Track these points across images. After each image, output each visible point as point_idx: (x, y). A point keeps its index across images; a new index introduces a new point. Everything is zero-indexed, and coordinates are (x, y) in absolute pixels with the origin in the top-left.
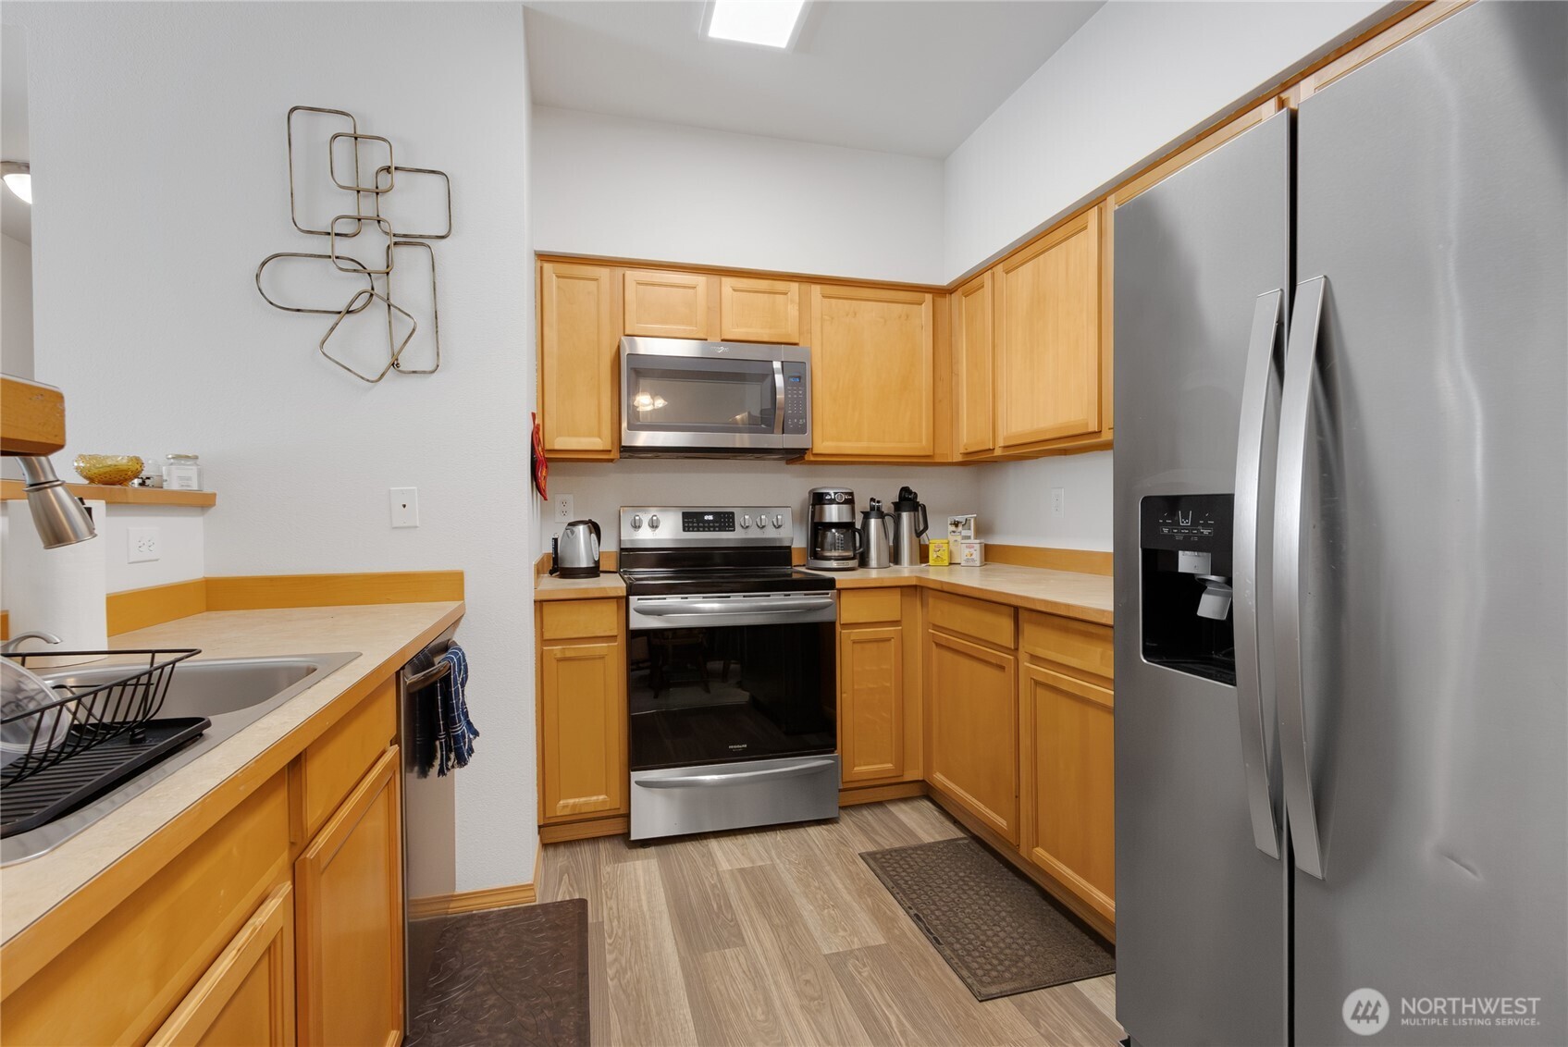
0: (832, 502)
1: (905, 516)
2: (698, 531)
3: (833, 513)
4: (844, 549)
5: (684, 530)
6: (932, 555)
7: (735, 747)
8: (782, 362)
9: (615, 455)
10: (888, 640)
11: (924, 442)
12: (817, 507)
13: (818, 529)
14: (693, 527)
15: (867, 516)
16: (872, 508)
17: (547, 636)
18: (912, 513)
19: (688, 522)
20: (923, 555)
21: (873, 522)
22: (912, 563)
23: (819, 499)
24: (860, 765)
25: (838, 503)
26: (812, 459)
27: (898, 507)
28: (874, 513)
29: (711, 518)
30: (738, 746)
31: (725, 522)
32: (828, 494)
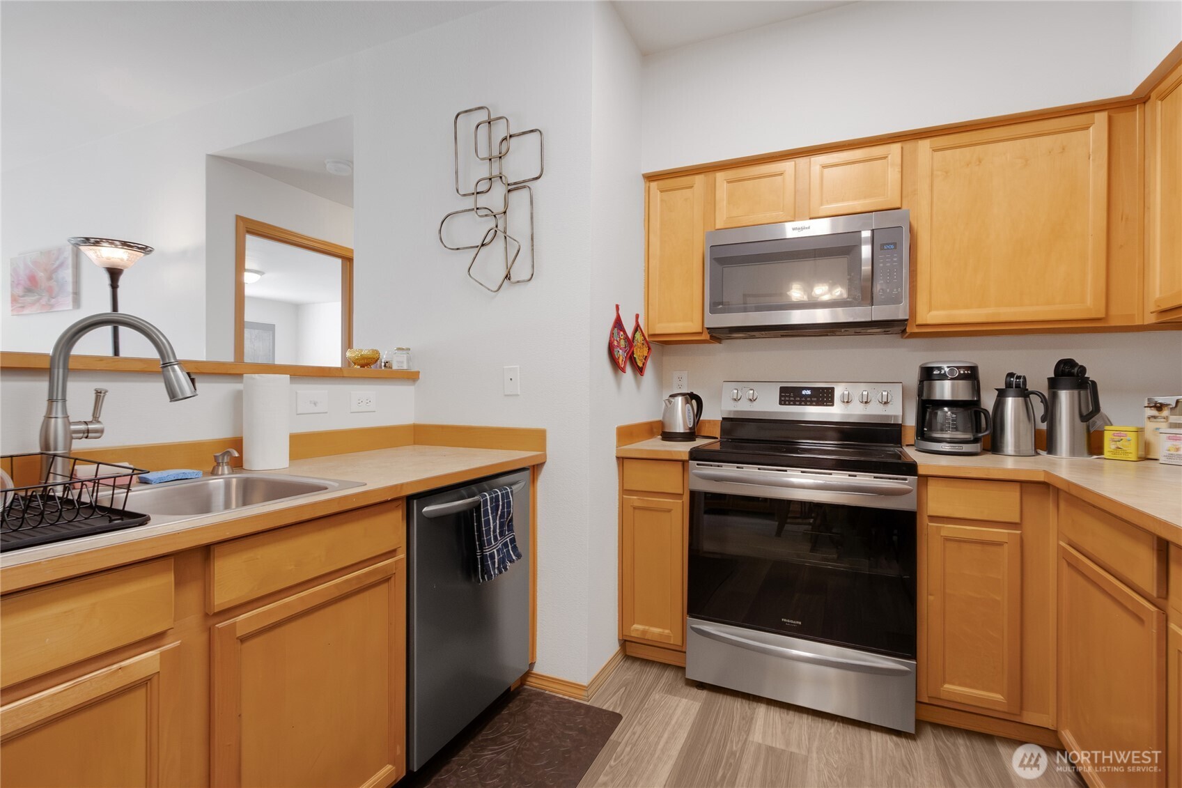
0: (943, 377)
1: (1064, 397)
2: (795, 404)
3: (945, 390)
4: (965, 431)
5: (780, 404)
6: (1108, 446)
7: (788, 621)
8: (873, 230)
9: (706, 336)
10: (1000, 544)
11: (1089, 301)
12: (925, 383)
13: (927, 407)
14: (789, 401)
15: (1002, 394)
16: (1009, 385)
17: (627, 487)
18: (1076, 392)
19: (785, 396)
20: (1094, 445)
21: (1011, 403)
22: (1073, 451)
23: (928, 374)
24: (953, 684)
25: (952, 379)
26: (916, 330)
27: (1054, 384)
28: (1011, 391)
29: (809, 392)
30: (792, 622)
31: (823, 397)
32: (939, 368)
